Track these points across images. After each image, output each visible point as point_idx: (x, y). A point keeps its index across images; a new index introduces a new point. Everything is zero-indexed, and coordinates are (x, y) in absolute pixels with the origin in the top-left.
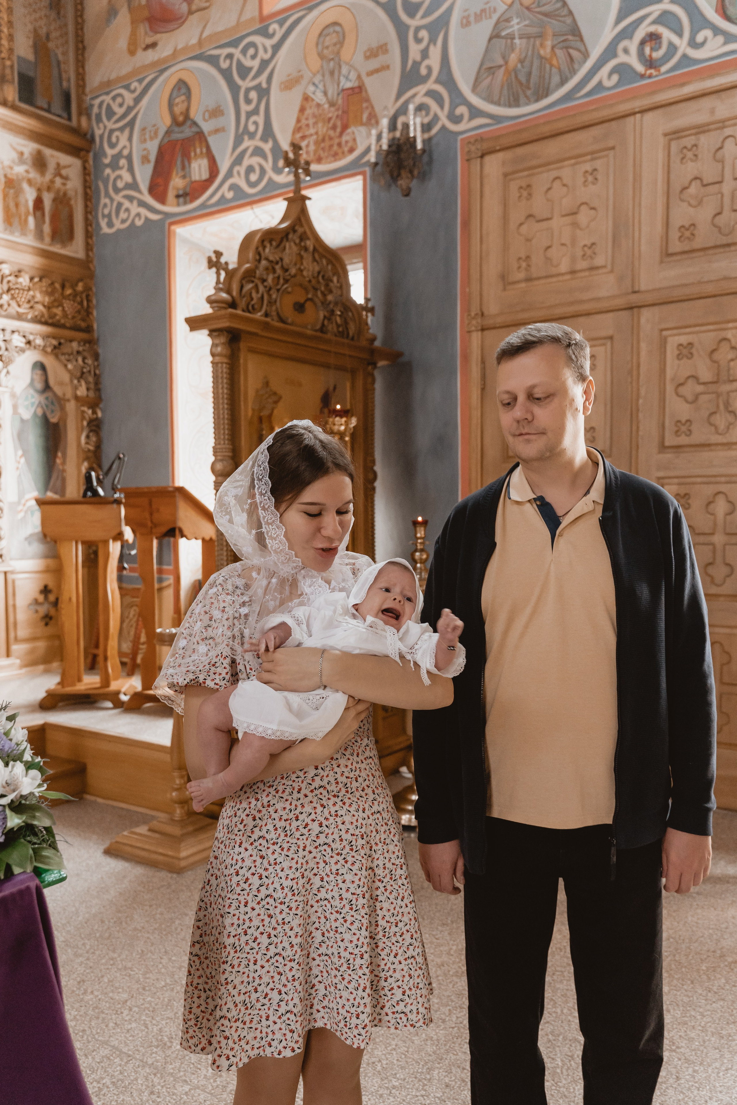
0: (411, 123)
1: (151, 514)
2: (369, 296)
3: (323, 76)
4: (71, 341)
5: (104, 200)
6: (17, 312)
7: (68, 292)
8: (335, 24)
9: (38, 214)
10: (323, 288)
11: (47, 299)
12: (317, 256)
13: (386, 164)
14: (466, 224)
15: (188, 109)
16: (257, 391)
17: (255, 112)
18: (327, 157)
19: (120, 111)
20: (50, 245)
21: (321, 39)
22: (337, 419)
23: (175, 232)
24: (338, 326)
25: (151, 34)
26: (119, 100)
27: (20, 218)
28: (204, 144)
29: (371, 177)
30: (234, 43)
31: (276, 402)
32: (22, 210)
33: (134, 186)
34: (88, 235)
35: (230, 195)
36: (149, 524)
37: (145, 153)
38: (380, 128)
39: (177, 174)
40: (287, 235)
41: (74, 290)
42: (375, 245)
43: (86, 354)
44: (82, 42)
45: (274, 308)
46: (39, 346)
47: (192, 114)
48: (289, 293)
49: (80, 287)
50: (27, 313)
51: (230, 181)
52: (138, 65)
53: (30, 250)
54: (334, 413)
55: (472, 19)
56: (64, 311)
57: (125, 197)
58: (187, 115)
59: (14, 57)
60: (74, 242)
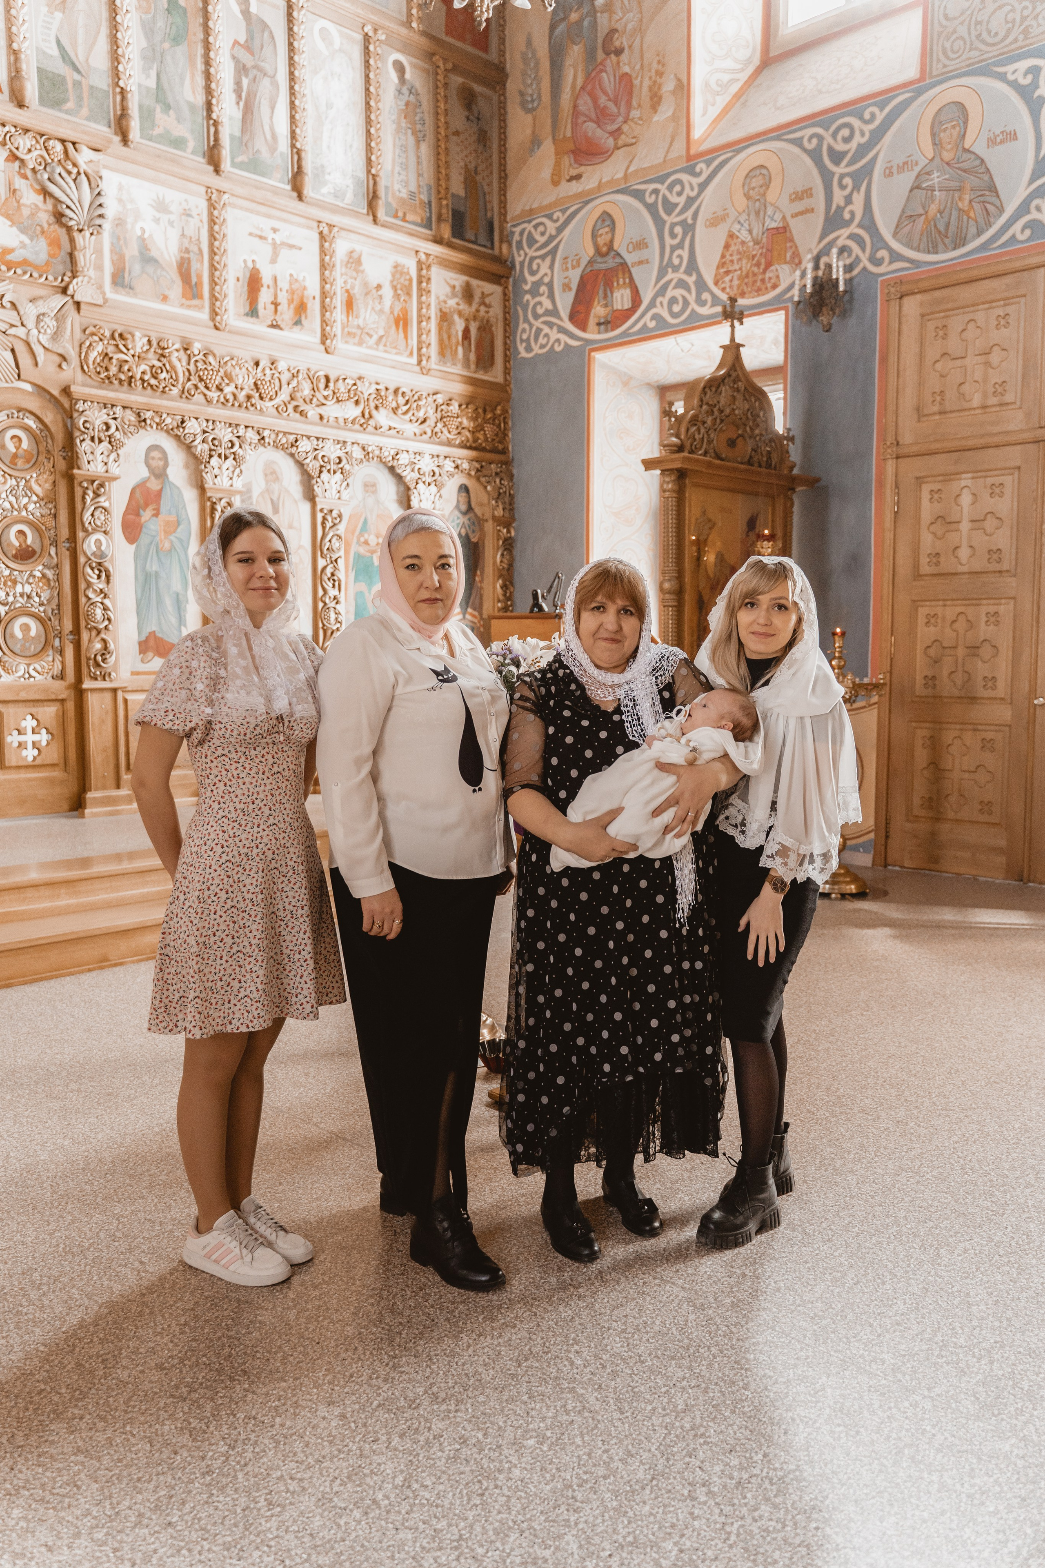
0: (834, 265)
2: (789, 426)
3: (749, 215)
4: (490, 463)
5: (522, 326)
6: (448, 438)
7: (489, 416)
8: (762, 167)
9: (466, 342)
10: (750, 424)
11: (472, 424)
12: (747, 395)
13: (808, 303)
14: (884, 360)
15: (612, 241)
16: (697, 516)
17: (680, 246)
18: (750, 292)
19: (542, 240)
20: (475, 372)
21: (747, 180)
22: (765, 542)
23: (594, 359)
24: (763, 456)
25: (575, 165)
26: (541, 228)
27: (451, 348)
28: (627, 275)
29: (792, 315)
30: (661, 180)
31: (711, 528)
32: (454, 340)
33: (554, 312)
34: (507, 359)
37: (566, 281)
38: (803, 266)
39: (599, 302)
40: (722, 381)
41: (494, 414)
42: (795, 368)
43: (502, 475)
44: (504, 171)
45: (711, 447)
46: (465, 470)
47: (616, 247)
48: (723, 432)
49: (498, 412)
50: (456, 440)
51: (653, 311)
52: (561, 195)
53: (459, 378)
54: (761, 537)
55: (895, 170)
56: (485, 435)
57: (545, 323)
58: (610, 247)
59: (449, 196)
60: (494, 368)
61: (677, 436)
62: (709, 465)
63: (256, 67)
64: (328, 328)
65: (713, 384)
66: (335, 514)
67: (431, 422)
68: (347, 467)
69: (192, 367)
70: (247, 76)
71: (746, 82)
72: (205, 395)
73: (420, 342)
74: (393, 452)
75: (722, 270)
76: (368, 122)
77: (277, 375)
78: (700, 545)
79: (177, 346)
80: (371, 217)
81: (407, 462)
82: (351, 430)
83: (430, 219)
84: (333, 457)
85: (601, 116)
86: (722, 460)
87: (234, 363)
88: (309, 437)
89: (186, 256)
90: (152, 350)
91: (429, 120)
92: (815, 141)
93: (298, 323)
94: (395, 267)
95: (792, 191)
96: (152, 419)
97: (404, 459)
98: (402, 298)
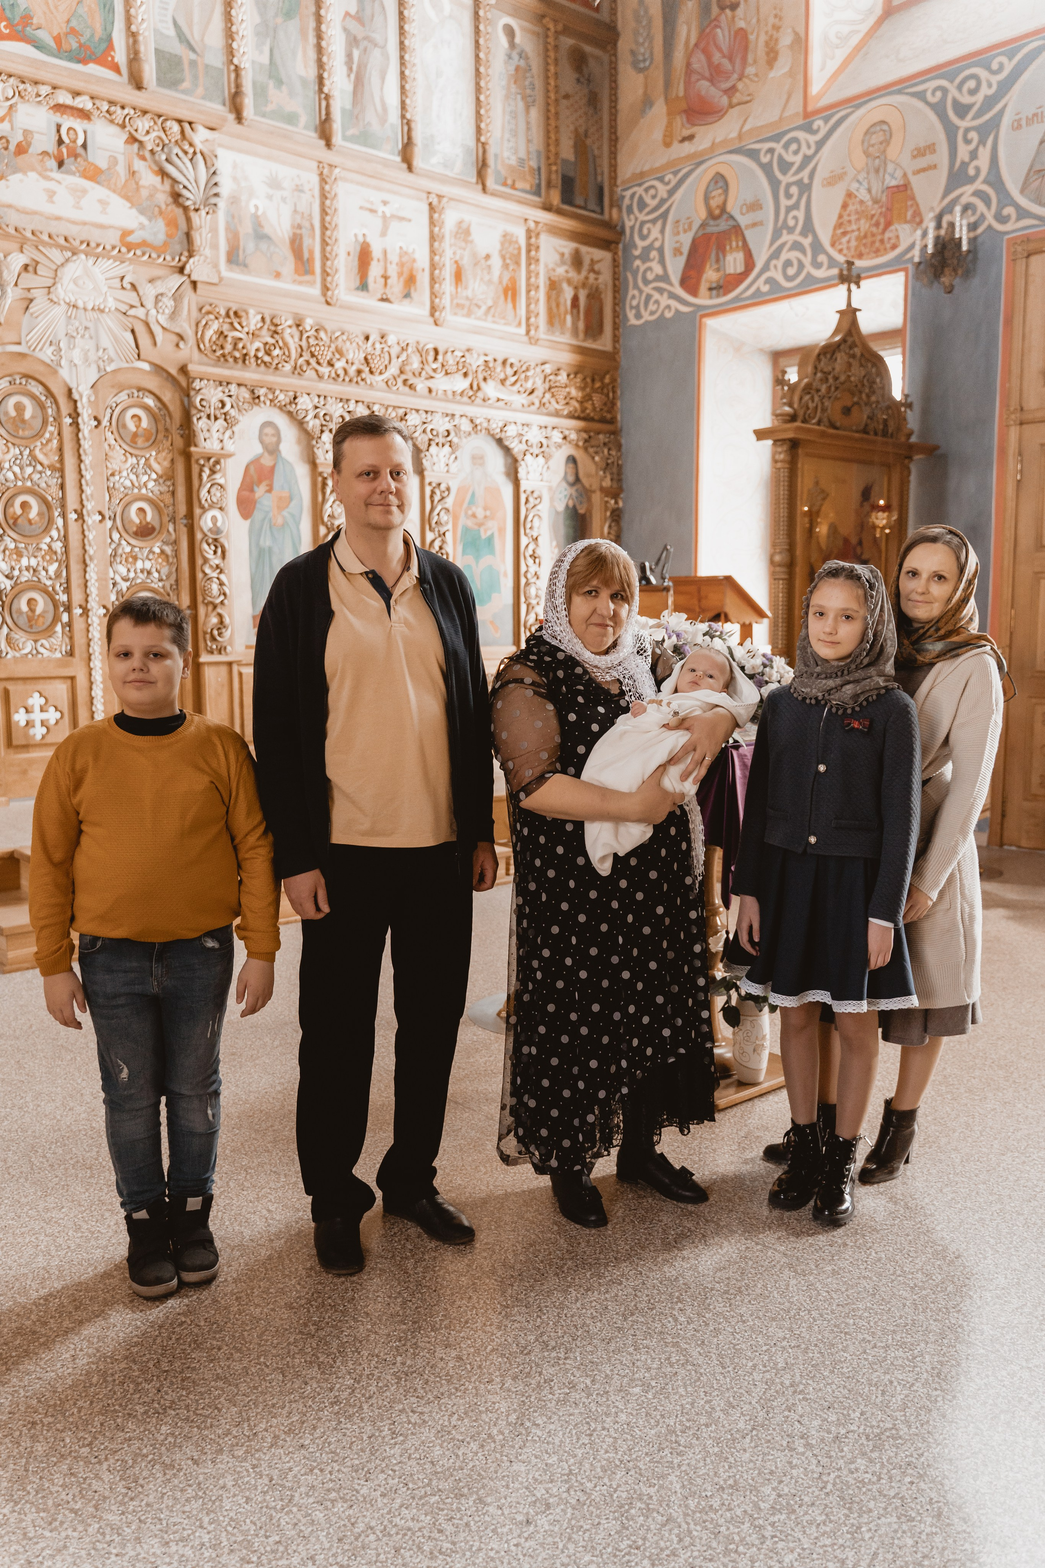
0: (957, 224)
1: (699, 601)
2: (908, 391)
3: (868, 173)
4: (599, 433)
5: (632, 292)
6: (557, 409)
7: (598, 385)
8: (884, 122)
9: (575, 311)
10: (867, 390)
11: (580, 394)
12: (863, 362)
13: (931, 264)
14: (1009, 322)
15: (725, 203)
16: (811, 486)
17: (796, 206)
19: (653, 203)
20: (584, 340)
21: (867, 137)
22: (881, 513)
23: (706, 324)
24: (880, 424)
25: (688, 126)
26: (652, 192)
27: (560, 317)
28: (740, 238)
29: (913, 277)
30: (776, 138)
31: (824, 499)
32: (562, 308)
33: (666, 278)
34: (616, 327)
36: (698, 610)
37: (678, 245)
38: (924, 225)
39: (711, 266)
40: (839, 348)
41: (603, 383)
42: (916, 330)
43: (611, 445)
44: (615, 133)
45: (826, 415)
46: (573, 440)
47: (729, 208)
48: (839, 399)
49: (607, 381)
50: (564, 410)
51: (767, 275)
52: (674, 156)
53: (567, 348)
54: (876, 508)
55: (1023, 122)
56: (593, 404)
57: (655, 289)
58: (723, 209)
59: (559, 161)
60: (604, 335)
61: (790, 405)
62: (823, 434)
63: (365, 38)
64: (437, 301)
65: (829, 351)
66: (443, 487)
67: (539, 393)
68: (455, 440)
69: (304, 343)
70: (357, 47)
71: (867, 34)
72: (317, 371)
73: (528, 312)
74: (501, 424)
75: (839, 231)
76: (478, 89)
77: (386, 349)
78: (813, 516)
79: (290, 322)
80: (480, 187)
81: (514, 433)
82: (459, 403)
83: (539, 186)
84: (442, 430)
85: (716, 74)
86: (836, 428)
87: (345, 337)
88: (417, 411)
89: (298, 231)
90: (266, 327)
91: (539, 83)
92: (939, 94)
93: (407, 295)
94: (504, 236)
95: (913, 148)
96: (266, 395)
97: (511, 430)
98: (511, 268)
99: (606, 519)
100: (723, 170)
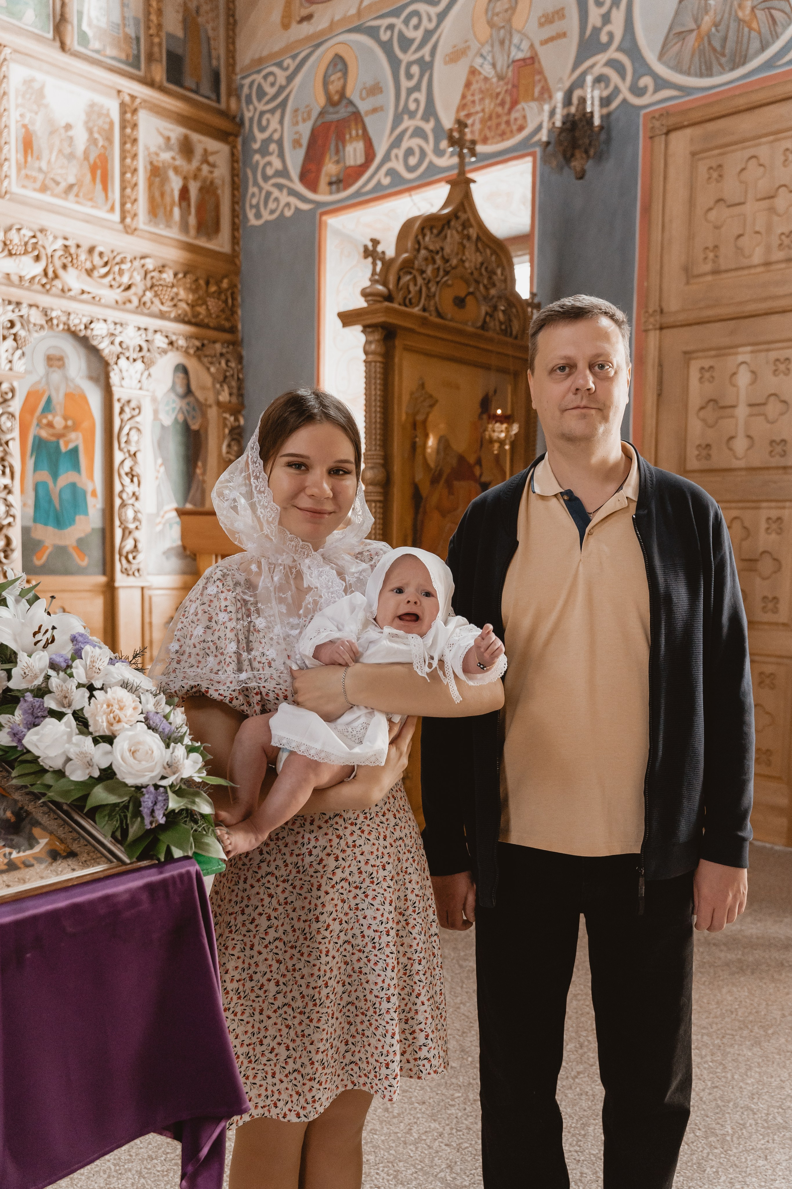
0: (589, 96)
2: (535, 291)
3: (492, 46)
4: (214, 342)
5: (252, 189)
6: (160, 310)
7: (213, 289)
9: (184, 204)
10: (485, 282)
11: (190, 297)
12: (480, 245)
13: (559, 142)
15: (344, 87)
16: (412, 394)
17: (417, 88)
18: (493, 137)
19: (271, 91)
20: (196, 238)
21: (492, 5)
22: (498, 425)
23: (326, 223)
24: (501, 323)
25: (307, 5)
26: (271, 79)
27: (165, 208)
28: (360, 126)
29: (541, 158)
30: (396, 13)
31: (432, 406)
32: (168, 199)
33: (284, 173)
34: (235, 227)
35: (386, 181)
37: (296, 137)
38: (553, 103)
39: (330, 158)
40: (449, 222)
41: (219, 287)
42: (543, 234)
43: (229, 356)
44: (233, 16)
45: (432, 303)
46: (182, 347)
47: (348, 93)
48: (449, 286)
49: (225, 284)
50: (170, 312)
51: (388, 165)
52: (292, 39)
53: (175, 244)
56: (207, 309)
57: (274, 185)
58: (342, 94)
59: (163, 34)
60: (220, 235)
61: (383, 283)
66: (5, 387)
67: (138, 290)
68: (22, 333)
73: (123, 196)
74: (85, 320)
75: (463, 113)
80: (58, 44)
81: (104, 332)
82: (28, 289)
83: (137, 57)
94: (91, 107)
95: (540, 14)
97: (99, 329)
98: (101, 144)
99: (224, 437)
100: (342, 51)
